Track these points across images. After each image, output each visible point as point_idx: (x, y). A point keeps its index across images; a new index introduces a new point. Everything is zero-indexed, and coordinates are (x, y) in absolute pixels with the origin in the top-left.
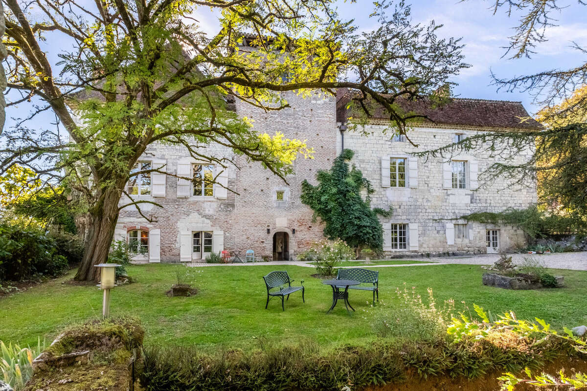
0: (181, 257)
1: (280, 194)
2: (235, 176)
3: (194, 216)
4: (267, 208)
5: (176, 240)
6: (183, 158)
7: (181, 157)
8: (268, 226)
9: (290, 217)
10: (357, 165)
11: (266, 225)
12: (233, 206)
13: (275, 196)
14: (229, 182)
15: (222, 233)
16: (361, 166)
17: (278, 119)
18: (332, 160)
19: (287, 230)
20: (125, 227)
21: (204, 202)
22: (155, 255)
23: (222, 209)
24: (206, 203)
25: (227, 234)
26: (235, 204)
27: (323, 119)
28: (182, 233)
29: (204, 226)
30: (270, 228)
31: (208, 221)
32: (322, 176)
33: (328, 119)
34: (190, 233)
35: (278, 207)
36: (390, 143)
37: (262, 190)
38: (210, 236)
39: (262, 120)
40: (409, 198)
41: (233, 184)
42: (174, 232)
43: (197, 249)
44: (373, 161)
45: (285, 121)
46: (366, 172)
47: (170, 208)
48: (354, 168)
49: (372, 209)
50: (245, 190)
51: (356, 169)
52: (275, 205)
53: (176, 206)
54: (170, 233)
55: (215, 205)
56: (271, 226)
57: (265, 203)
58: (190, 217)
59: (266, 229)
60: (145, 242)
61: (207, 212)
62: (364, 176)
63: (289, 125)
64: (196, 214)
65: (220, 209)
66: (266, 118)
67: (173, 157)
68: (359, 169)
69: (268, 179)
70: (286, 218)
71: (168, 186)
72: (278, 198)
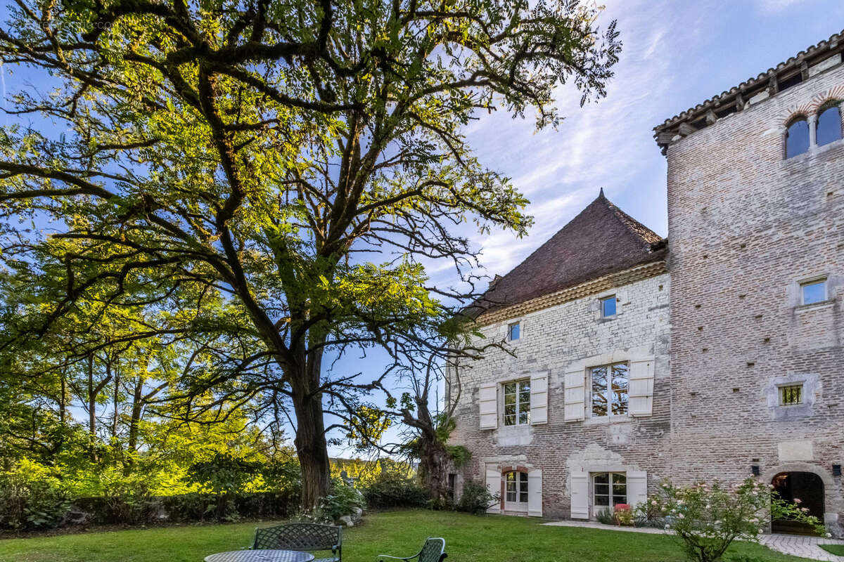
0: (572, 510)
1: (791, 393)
2: (669, 373)
3: (594, 449)
4: (750, 423)
5: (564, 486)
6: (574, 363)
7: (570, 362)
8: (754, 460)
9: (823, 439)
11: (750, 458)
12: (666, 427)
13: (774, 398)
14: (655, 386)
15: (644, 474)
17: (781, 234)
19: (813, 469)
20: (499, 467)
21: (608, 426)
22: (535, 506)
23: (642, 433)
24: (612, 428)
25: (655, 477)
26: (671, 422)
28: (574, 476)
29: (613, 463)
30: (762, 464)
31: (618, 456)
34: (586, 474)
35: (785, 419)
37: (736, 390)
38: (623, 479)
39: (733, 252)
41: (666, 388)
42: (563, 474)
43: (602, 501)
45: (801, 233)
47: (556, 438)
50: (693, 394)
52: (773, 415)
53: (565, 436)
54: (556, 473)
55: (629, 428)
56: (762, 459)
57: (746, 414)
58: (586, 450)
59: (748, 466)
60: (524, 487)
61: (615, 441)
63: (813, 237)
64: (596, 444)
65: (639, 434)
66: (743, 246)
67: (559, 365)
69: (750, 365)
70: (810, 442)
71: (552, 408)
72: (785, 401)
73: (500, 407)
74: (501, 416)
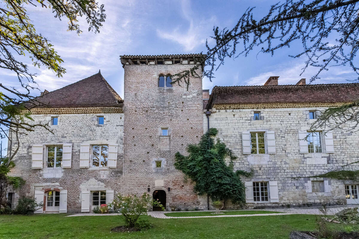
0: (82, 209)
1: (159, 164)
2: (123, 152)
3: (93, 181)
4: (148, 173)
5: (79, 197)
6: (85, 141)
7: (83, 141)
8: (149, 186)
9: (166, 179)
10: (221, 139)
11: (147, 185)
12: (121, 172)
13: (154, 165)
14: (118, 156)
15: (113, 191)
16: (225, 140)
17: (157, 111)
18: (200, 136)
19: (164, 189)
20: (43, 189)
21: (99, 171)
22: (63, 208)
23: (113, 175)
24: (101, 172)
25: (117, 193)
26: (123, 171)
27: (192, 108)
28: (83, 193)
29: (99, 187)
30: (150, 187)
31: (103, 184)
32: (192, 149)
33: (196, 108)
34: (89, 192)
35: (157, 172)
36: (249, 121)
37: (144, 161)
38: (105, 194)
39: (144, 112)
40: (268, 162)
41: (121, 158)
42: (78, 192)
43: (95, 203)
44: (235, 136)
45: (162, 112)
46: (229, 144)
47: (75, 175)
48: (219, 141)
49: (234, 172)
50: (131, 161)
51: (221, 142)
52: (154, 171)
53: (79, 174)
54: (75, 192)
55: (107, 172)
56: (151, 186)
57: (146, 170)
58: (89, 181)
59: (147, 188)
60: (58, 199)
61: (102, 177)
62: (227, 147)
63: (165, 114)
64: (94, 179)
65: (111, 175)
66: (147, 111)
67: (78, 141)
68: (223, 142)
69: (148, 153)
70: (163, 180)
71: (74, 161)
72: (157, 166)
73: (45, 157)
74: (45, 162)
